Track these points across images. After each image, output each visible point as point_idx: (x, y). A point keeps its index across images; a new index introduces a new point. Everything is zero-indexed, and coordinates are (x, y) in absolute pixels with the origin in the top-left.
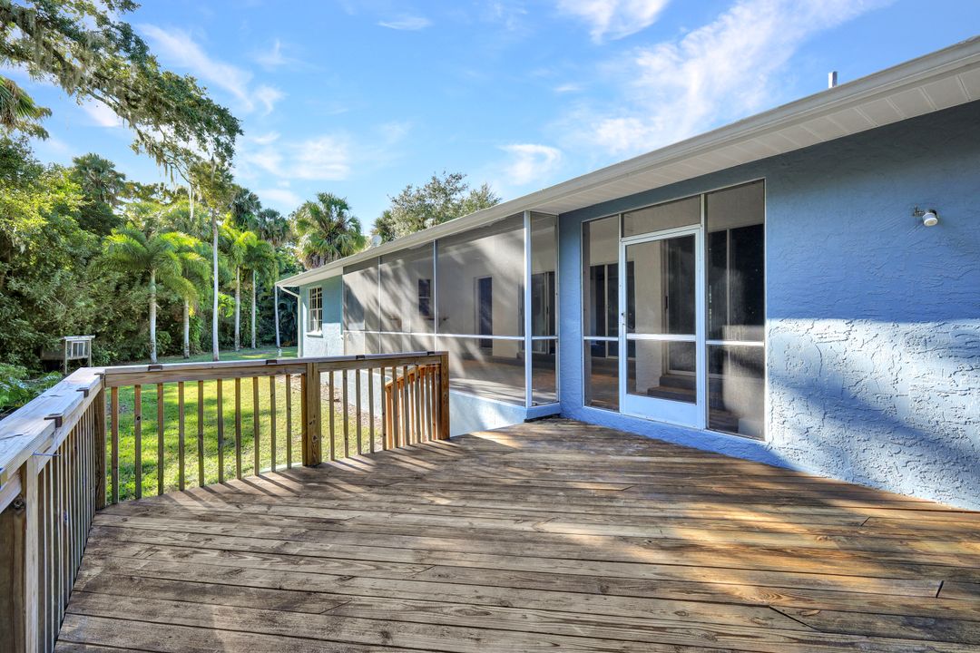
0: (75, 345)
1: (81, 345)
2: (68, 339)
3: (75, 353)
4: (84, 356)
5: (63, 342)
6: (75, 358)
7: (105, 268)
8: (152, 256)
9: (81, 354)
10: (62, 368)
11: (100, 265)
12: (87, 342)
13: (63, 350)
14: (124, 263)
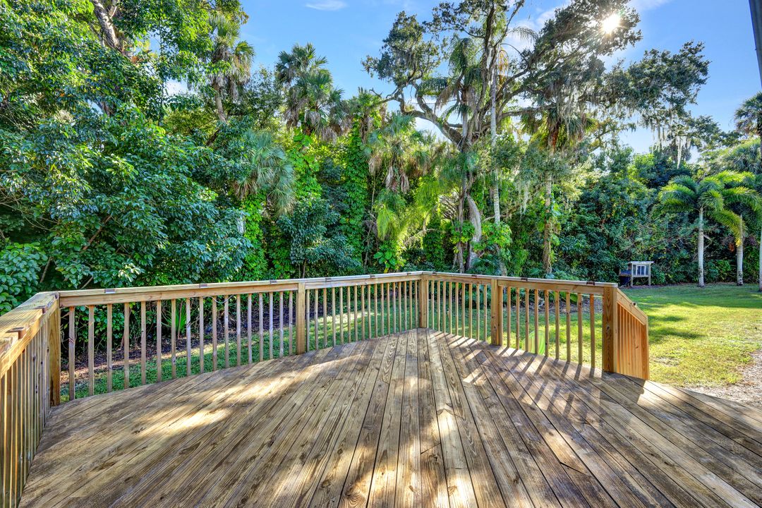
0: (639, 267)
1: (643, 267)
2: (633, 263)
3: (639, 273)
4: (645, 276)
5: (630, 265)
6: (639, 276)
7: (663, 212)
8: (699, 196)
9: (643, 273)
10: (630, 283)
11: (659, 210)
12: (648, 266)
13: (630, 270)
14: (676, 206)
